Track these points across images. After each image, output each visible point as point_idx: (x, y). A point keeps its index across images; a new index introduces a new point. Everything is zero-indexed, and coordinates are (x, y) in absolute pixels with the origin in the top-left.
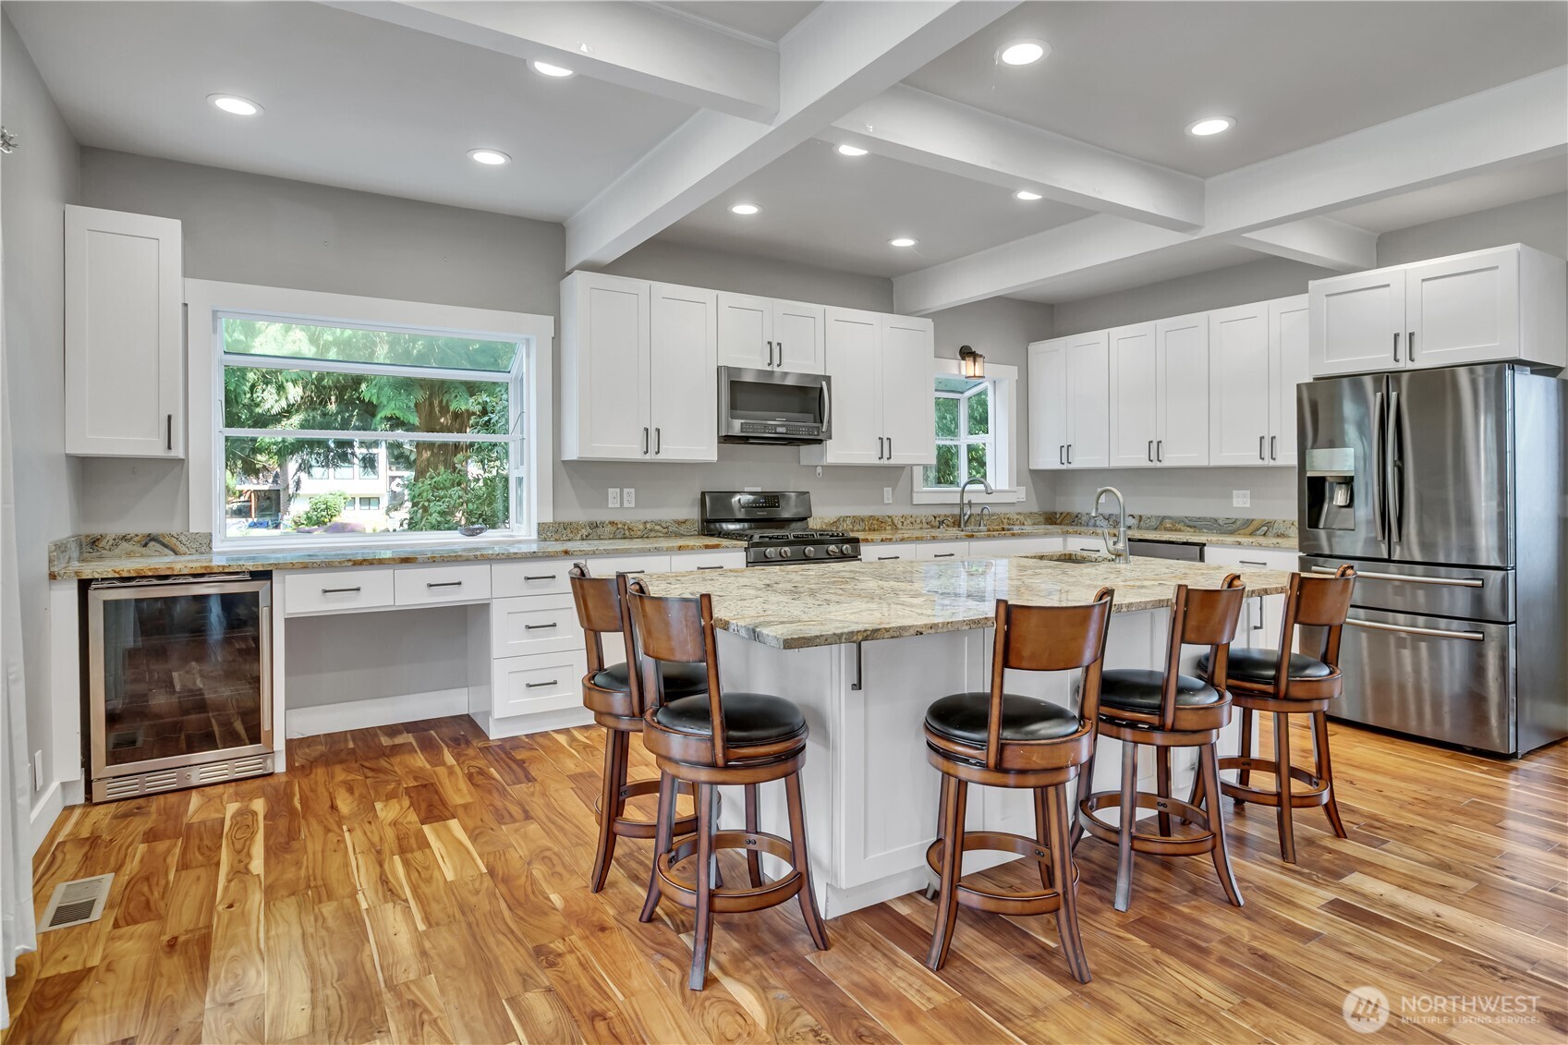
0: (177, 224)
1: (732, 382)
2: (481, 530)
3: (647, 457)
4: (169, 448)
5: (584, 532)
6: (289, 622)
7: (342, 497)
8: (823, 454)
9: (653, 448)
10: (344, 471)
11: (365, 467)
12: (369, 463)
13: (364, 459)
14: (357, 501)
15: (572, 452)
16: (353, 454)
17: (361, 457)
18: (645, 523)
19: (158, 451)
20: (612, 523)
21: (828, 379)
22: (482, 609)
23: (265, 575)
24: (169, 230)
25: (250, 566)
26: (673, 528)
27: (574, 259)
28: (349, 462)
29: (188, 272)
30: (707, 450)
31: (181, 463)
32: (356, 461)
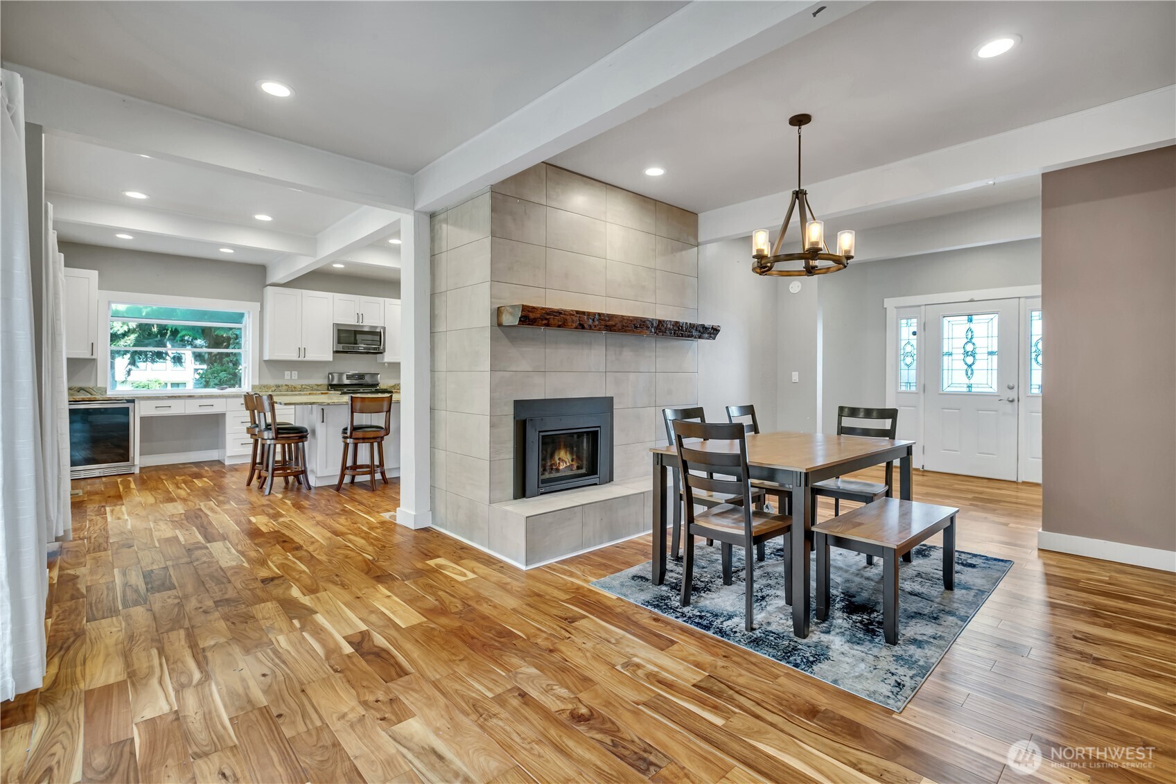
0: (96, 272)
1: (338, 330)
2: (226, 388)
3: (300, 359)
4: (92, 355)
5: (273, 389)
6: (142, 419)
7: (157, 383)
8: (383, 358)
9: (302, 355)
10: (159, 365)
11: (174, 362)
12: (178, 360)
13: (174, 358)
14: (169, 385)
15: (266, 357)
16: (167, 354)
17: (172, 356)
18: (302, 385)
19: (88, 356)
20: (286, 385)
21: (384, 328)
22: (223, 415)
23: (133, 401)
24: (94, 274)
25: (127, 397)
26: (316, 387)
27: (269, 282)
28: (164, 359)
29: (100, 288)
30: (329, 356)
31: (94, 359)
32: (168, 358)
